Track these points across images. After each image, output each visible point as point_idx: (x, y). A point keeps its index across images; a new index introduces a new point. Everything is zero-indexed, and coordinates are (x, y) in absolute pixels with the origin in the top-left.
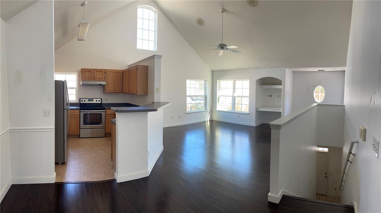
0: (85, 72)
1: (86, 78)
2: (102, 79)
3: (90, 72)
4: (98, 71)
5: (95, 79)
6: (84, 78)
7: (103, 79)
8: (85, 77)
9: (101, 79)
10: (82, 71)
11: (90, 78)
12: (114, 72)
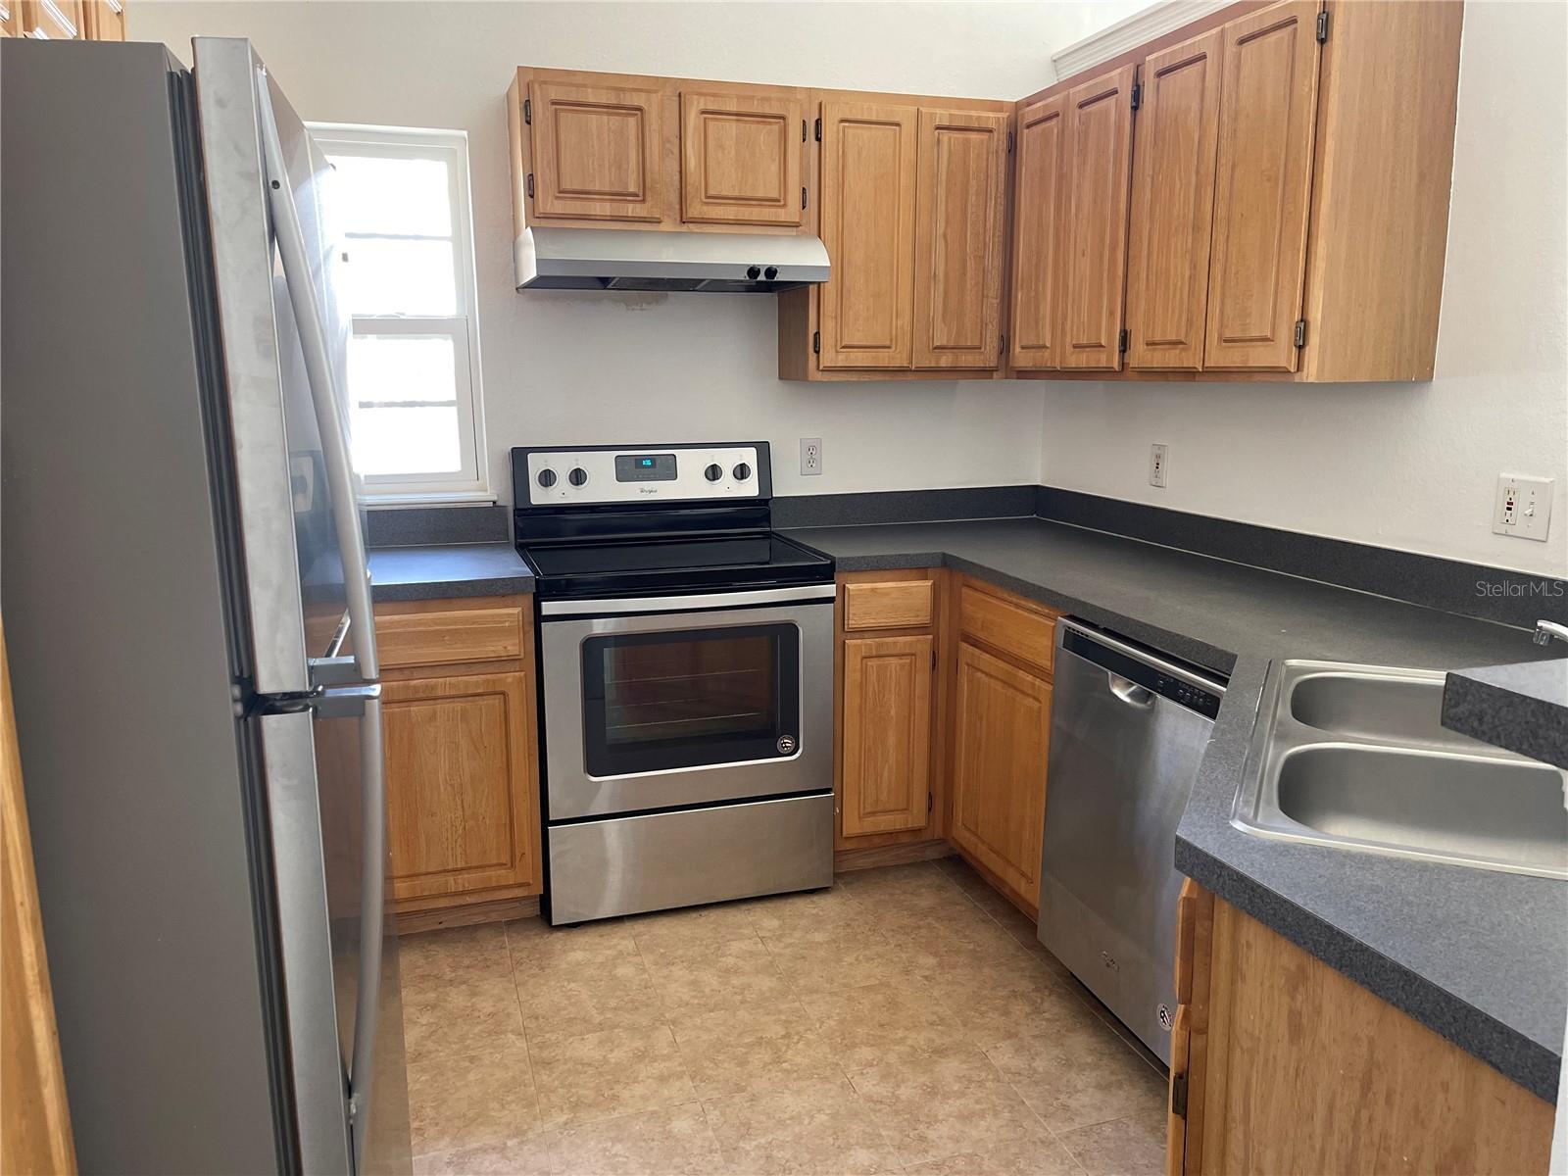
0: (568, 119)
1: (582, 194)
2: (782, 215)
3: (632, 122)
4: (732, 106)
5: (695, 210)
6: (563, 193)
7: (792, 211)
8: (567, 185)
9: (767, 213)
10: (527, 105)
11: (641, 197)
12: (908, 128)
